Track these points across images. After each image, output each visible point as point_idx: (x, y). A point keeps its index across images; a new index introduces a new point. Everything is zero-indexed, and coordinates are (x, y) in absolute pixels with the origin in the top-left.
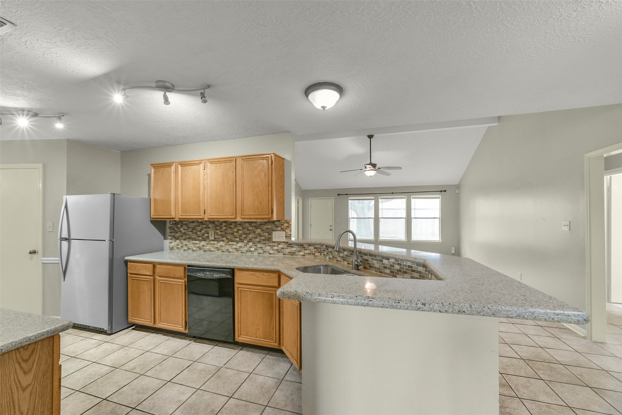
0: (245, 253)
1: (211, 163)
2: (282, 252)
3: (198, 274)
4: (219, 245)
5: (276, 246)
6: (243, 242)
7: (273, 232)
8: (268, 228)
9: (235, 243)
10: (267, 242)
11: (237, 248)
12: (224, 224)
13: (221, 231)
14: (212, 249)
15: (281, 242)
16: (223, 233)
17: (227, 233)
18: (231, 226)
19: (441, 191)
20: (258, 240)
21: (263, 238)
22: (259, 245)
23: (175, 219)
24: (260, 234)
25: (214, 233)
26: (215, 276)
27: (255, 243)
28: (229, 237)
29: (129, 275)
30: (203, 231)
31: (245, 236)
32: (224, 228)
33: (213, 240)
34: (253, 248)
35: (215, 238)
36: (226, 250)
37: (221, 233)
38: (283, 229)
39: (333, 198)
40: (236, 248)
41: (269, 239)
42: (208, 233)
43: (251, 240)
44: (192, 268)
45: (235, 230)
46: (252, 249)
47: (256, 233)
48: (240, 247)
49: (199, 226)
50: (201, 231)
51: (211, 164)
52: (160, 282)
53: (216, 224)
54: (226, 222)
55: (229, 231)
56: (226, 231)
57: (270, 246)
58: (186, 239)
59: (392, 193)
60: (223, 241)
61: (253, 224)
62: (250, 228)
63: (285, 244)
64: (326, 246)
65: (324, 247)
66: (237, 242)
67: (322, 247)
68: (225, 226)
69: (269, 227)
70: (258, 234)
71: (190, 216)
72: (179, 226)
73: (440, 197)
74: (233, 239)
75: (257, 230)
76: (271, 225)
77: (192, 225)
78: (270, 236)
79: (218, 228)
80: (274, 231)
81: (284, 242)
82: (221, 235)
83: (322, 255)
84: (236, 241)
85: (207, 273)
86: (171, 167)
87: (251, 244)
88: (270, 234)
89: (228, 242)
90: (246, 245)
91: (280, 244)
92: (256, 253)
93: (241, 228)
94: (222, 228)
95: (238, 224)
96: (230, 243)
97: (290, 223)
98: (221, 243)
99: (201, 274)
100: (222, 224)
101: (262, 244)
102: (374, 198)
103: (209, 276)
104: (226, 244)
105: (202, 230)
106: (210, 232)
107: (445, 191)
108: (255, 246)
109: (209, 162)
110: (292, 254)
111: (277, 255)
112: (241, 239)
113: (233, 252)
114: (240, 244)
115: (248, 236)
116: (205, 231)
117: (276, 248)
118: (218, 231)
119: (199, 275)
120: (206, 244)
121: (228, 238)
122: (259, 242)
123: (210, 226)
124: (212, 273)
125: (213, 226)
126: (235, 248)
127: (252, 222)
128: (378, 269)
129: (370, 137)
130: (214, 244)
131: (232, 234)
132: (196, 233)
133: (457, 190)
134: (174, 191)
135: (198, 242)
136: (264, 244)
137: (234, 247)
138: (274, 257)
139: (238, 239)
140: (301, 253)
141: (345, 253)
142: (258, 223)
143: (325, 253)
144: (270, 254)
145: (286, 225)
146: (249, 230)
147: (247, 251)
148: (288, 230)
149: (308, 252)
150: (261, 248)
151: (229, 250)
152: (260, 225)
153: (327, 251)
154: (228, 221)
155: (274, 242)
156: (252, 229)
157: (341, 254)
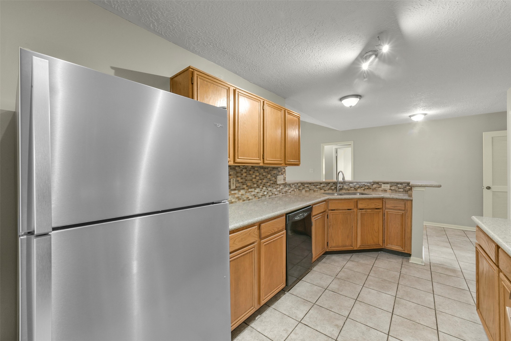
0: (260, 198)
1: (269, 105)
2: (282, 192)
3: (295, 219)
4: (240, 194)
6: (259, 187)
7: (278, 176)
8: (274, 173)
9: (253, 190)
10: (273, 185)
11: (255, 194)
13: (242, 179)
14: (233, 200)
15: (281, 184)
16: (244, 180)
17: (246, 180)
18: (250, 172)
20: (269, 184)
21: (272, 182)
22: (270, 189)
24: (270, 179)
25: (235, 181)
26: (305, 215)
27: (267, 188)
31: (260, 181)
32: (245, 175)
35: (236, 187)
36: (245, 199)
37: (242, 181)
38: (282, 173)
41: (275, 183)
43: (265, 184)
45: (254, 176)
46: (265, 193)
47: (268, 178)
48: (257, 193)
52: (265, 245)
53: (235, 170)
54: (246, 168)
55: (249, 178)
56: (246, 178)
57: (275, 188)
60: (244, 189)
61: (266, 170)
62: (264, 174)
63: (283, 186)
64: (302, 184)
65: (300, 184)
67: (297, 185)
68: (245, 172)
69: (275, 172)
74: (252, 186)
75: (269, 175)
76: (276, 170)
79: (239, 175)
80: (278, 175)
81: (282, 184)
82: (242, 182)
83: (298, 190)
84: (254, 188)
85: (300, 215)
87: (264, 188)
88: (276, 178)
89: (248, 190)
90: (262, 190)
91: (280, 186)
92: (267, 196)
93: (258, 174)
94: (242, 174)
95: (256, 170)
96: (250, 190)
98: (242, 192)
99: (297, 217)
101: (271, 187)
103: (302, 217)
104: (246, 192)
106: (231, 180)
108: (267, 190)
109: (266, 103)
110: (286, 192)
112: (258, 185)
113: (252, 199)
114: (258, 190)
115: (263, 181)
117: (278, 189)
118: (239, 179)
121: (248, 185)
123: (231, 173)
124: (303, 214)
125: (234, 173)
128: (347, 189)
130: (235, 194)
131: (251, 180)
136: (273, 187)
137: (253, 193)
138: (277, 197)
139: (255, 185)
140: (290, 191)
141: (322, 185)
142: (269, 169)
143: (300, 188)
144: (276, 195)
145: (283, 170)
146: (263, 176)
147: (262, 196)
148: (284, 175)
149: (292, 189)
150: (270, 191)
151: (249, 197)
152: (270, 170)
153: (303, 187)
154: (248, 166)
155: (277, 185)
156: (265, 174)
157: (318, 187)
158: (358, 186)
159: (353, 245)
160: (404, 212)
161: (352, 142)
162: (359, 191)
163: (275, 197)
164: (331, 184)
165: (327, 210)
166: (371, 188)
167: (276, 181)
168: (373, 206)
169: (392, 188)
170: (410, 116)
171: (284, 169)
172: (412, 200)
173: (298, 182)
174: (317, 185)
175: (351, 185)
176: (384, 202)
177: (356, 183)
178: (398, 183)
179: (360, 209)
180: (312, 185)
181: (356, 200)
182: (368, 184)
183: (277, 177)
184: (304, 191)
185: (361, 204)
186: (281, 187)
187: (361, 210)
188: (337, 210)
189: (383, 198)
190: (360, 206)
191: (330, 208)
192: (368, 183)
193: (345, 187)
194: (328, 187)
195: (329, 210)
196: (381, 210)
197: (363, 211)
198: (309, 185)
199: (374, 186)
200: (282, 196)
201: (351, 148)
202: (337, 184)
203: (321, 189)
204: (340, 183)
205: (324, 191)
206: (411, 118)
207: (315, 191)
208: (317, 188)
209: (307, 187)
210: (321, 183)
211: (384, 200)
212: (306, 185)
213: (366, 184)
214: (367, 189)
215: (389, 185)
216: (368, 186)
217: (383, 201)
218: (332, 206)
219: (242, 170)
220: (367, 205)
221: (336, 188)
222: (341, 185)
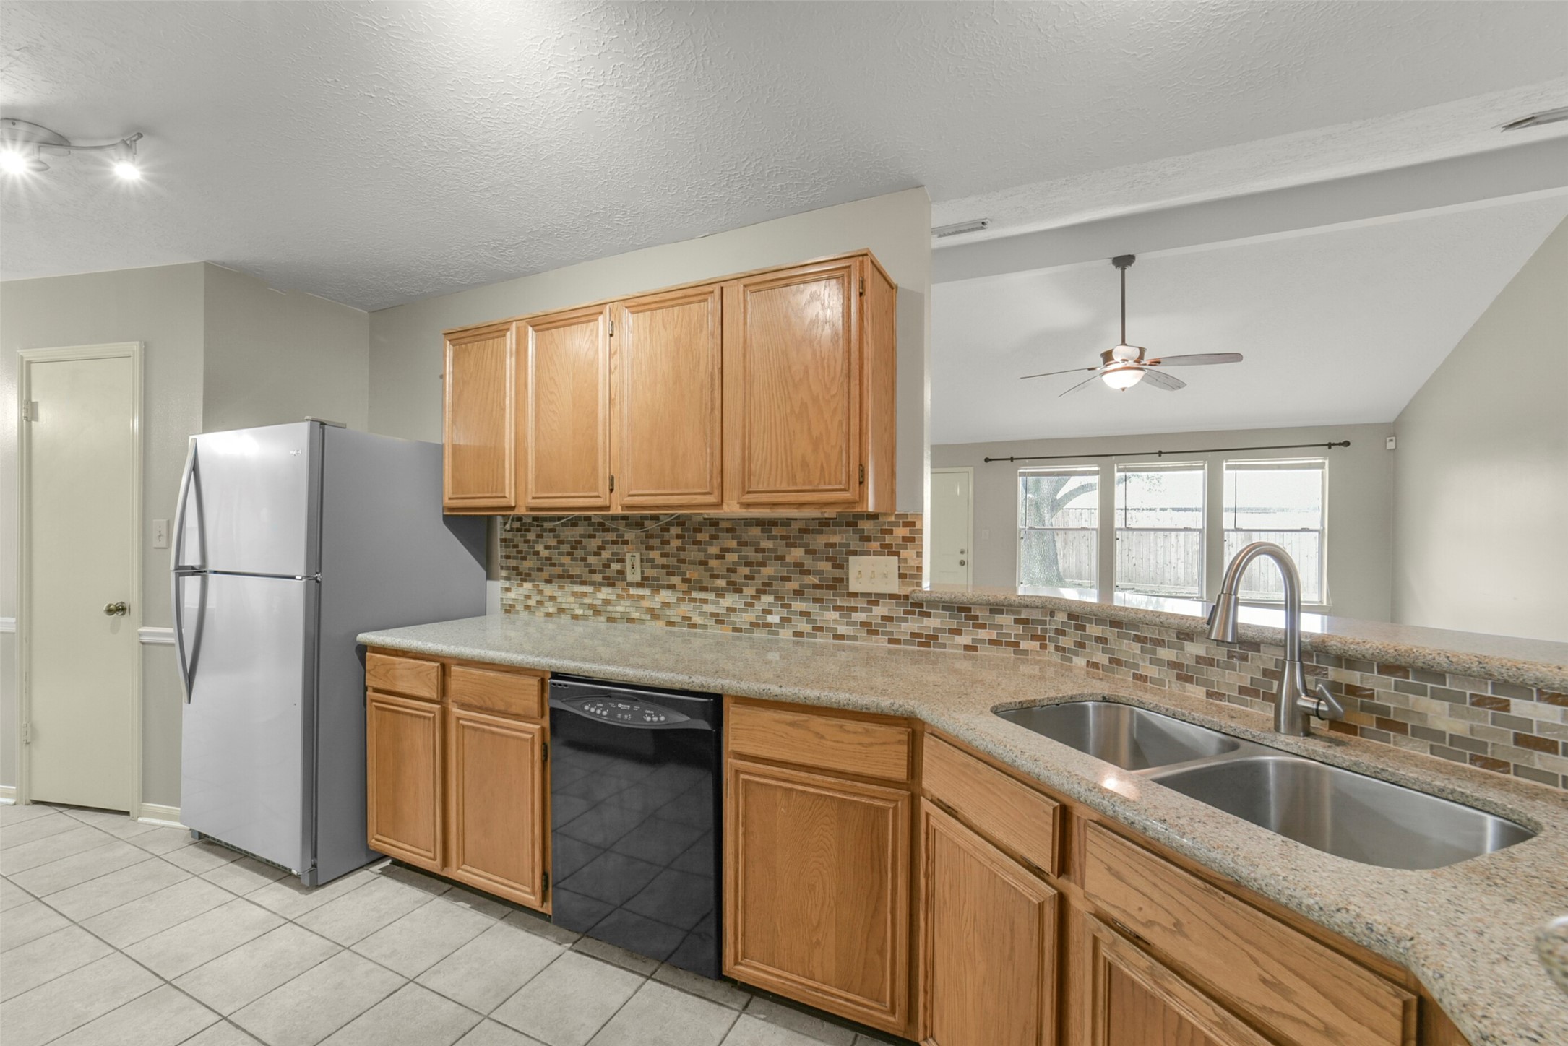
0: (746, 631)
1: (634, 309)
2: (884, 633)
3: (587, 708)
4: (657, 600)
5: (863, 610)
6: (740, 591)
7: (851, 558)
8: (832, 545)
9: (711, 596)
10: (829, 594)
11: (720, 612)
12: (674, 530)
13: (663, 555)
14: (635, 615)
15: (883, 596)
16: (672, 561)
17: (683, 561)
18: (699, 537)
19: (1330, 445)
20: (793, 585)
21: (813, 580)
22: (798, 606)
23: (516, 509)
24: (802, 565)
25: (642, 560)
26: (648, 719)
27: (782, 598)
28: (693, 573)
29: (370, 693)
30: (606, 555)
31: (746, 571)
32: (676, 543)
33: (639, 585)
34: (777, 614)
35: (643, 578)
36: (680, 620)
37: (664, 561)
38: (890, 546)
39: (971, 469)
40: (717, 615)
41: (837, 584)
42: (622, 561)
43: (770, 585)
44: (566, 686)
45: (714, 550)
46: (774, 619)
47: (787, 560)
48: (731, 609)
49: (594, 537)
50: (599, 554)
51: (633, 313)
52: (463, 726)
53: (648, 531)
54: (679, 521)
55: (693, 553)
56: (682, 555)
57: (840, 608)
58: (554, 580)
59: (1160, 453)
60: (672, 587)
61: (776, 531)
62: (767, 544)
63: (897, 605)
64: (1072, 616)
66: (720, 593)
67: (1048, 618)
68: (678, 537)
69: (836, 539)
70: (796, 565)
71: (564, 500)
72: (531, 536)
73: (1324, 463)
74: (707, 581)
75: (792, 549)
76: (845, 532)
77: (571, 534)
78: (838, 573)
79: (655, 542)
80: (855, 553)
81: (892, 596)
82: (664, 567)
83: (1051, 647)
84: (715, 589)
85: (620, 705)
86: (504, 336)
87: (767, 599)
88: (839, 565)
89: (689, 592)
90: (752, 605)
91: (876, 603)
92: (785, 634)
93: (733, 544)
94: (666, 542)
95: (722, 530)
96: (695, 595)
97: (917, 527)
98: (666, 595)
99: (599, 708)
100: (668, 530)
101: (806, 600)
102: (1097, 469)
103: (626, 716)
104: (680, 599)
105: (603, 548)
106: (628, 557)
107: (1347, 444)
108: (783, 606)
109: (627, 307)
110: (926, 640)
111: (865, 643)
112: (734, 583)
113: (705, 627)
114: (730, 600)
115: (759, 572)
116: (613, 554)
117: (860, 617)
118: (654, 555)
119: (593, 710)
120: (613, 597)
121: (688, 576)
122: (798, 593)
123: (630, 535)
124: (636, 708)
125: (637, 536)
126: (712, 614)
127: (774, 522)
129: (1123, 262)
130: (642, 597)
131: (704, 563)
132: (583, 559)
133: (1391, 440)
134: (513, 417)
135: (591, 591)
136: (816, 600)
137: (709, 608)
138: (853, 649)
139: (721, 583)
142: (796, 526)
150: (807, 614)
151: (690, 618)
153: (1077, 637)
154: (689, 517)
156: (771, 546)
157: (1162, 653)
167: (845, 581)
171: (909, 526)
180: (1126, 636)
183: (847, 561)
185: (1109, 869)
186: (881, 611)
198: (1110, 633)
205: (1209, 694)
208: (1155, 662)
209: (1098, 639)
219: (665, 530)
220: (1167, 921)
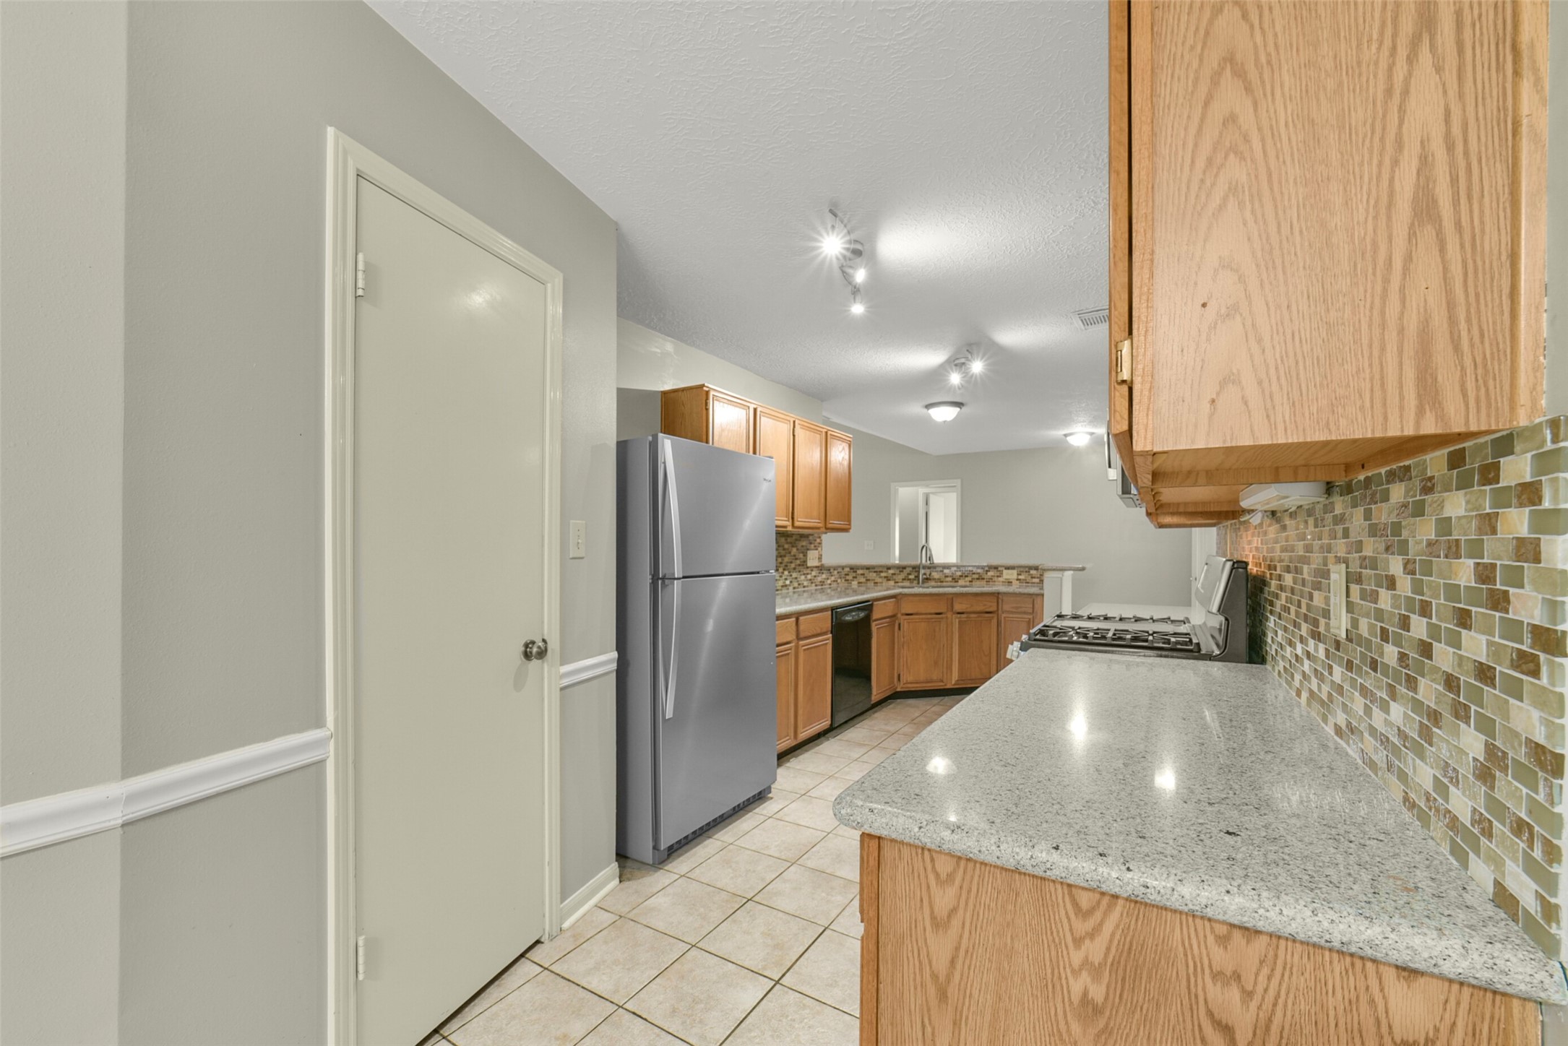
2: (814, 583)
5: (810, 574)
6: (778, 570)
7: (808, 551)
8: (802, 546)
10: (802, 568)
15: (814, 567)
20: (793, 565)
21: (798, 562)
22: (794, 575)
24: (796, 555)
27: (790, 572)
31: (780, 560)
34: (789, 580)
38: (816, 546)
41: (804, 564)
43: (787, 566)
46: (788, 582)
47: (792, 554)
57: (804, 574)
61: (789, 540)
62: (786, 546)
63: (818, 570)
64: (851, 568)
65: (847, 569)
69: (804, 544)
70: (794, 556)
75: (793, 548)
76: (806, 540)
78: (805, 559)
80: (808, 549)
81: (816, 567)
85: (854, 613)
87: (786, 573)
88: (805, 555)
90: (782, 577)
91: (812, 570)
92: (791, 588)
99: (850, 616)
101: (797, 572)
108: (790, 576)
110: (822, 583)
111: (810, 588)
115: (784, 560)
117: (809, 577)
122: (794, 569)
128: (938, 579)
136: (799, 571)
138: (807, 591)
140: (829, 582)
141: (891, 571)
142: (794, 537)
143: (848, 578)
144: (804, 587)
145: (818, 540)
146: (784, 549)
147: (782, 586)
148: (820, 549)
149: (833, 578)
150: (796, 578)
152: (796, 540)
153: (854, 575)
155: (808, 568)
157: (883, 574)
158: (959, 573)
159: (945, 680)
160: (1031, 617)
161: (959, 481)
162: (961, 582)
163: (804, 591)
164: (908, 570)
165: (899, 615)
166: (983, 579)
167: (805, 562)
168: (980, 608)
169: (1020, 577)
170: (1066, 435)
171: (820, 537)
172: (1043, 595)
173: (844, 564)
174: (882, 572)
175: (946, 571)
176: (1000, 601)
177: (955, 569)
178: (1031, 568)
179: (959, 613)
180: (871, 572)
181: (950, 596)
182: (979, 571)
183: (807, 553)
184: (855, 583)
185: (960, 603)
186: (814, 573)
187: (959, 615)
188: (917, 614)
189: (998, 593)
190: (958, 607)
191: (903, 611)
192: (978, 567)
193: (935, 575)
194: (903, 576)
195: (903, 614)
196: (995, 615)
197: (963, 616)
198: (866, 572)
199: (990, 574)
200: (816, 590)
201: (955, 494)
202: (919, 568)
203: (888, 579)
204: (924, 567)
205: (895, 583)
206: (1068, 438)
207: (877, 583)
208: (881, 577)
209: (861, 574)
210: (889, 568)
211: (1000, 596)
212: (860, 572)
213: (975, 570)
214: (978, 579)
215: (1015, 572)
216: (979, 573)
217: (998, 598)
218: (907, 607)
220: (970, 606)
221: (917, 577)
222: (928, 572)
